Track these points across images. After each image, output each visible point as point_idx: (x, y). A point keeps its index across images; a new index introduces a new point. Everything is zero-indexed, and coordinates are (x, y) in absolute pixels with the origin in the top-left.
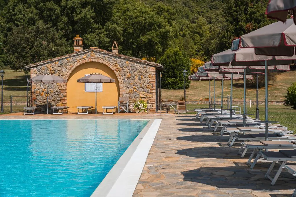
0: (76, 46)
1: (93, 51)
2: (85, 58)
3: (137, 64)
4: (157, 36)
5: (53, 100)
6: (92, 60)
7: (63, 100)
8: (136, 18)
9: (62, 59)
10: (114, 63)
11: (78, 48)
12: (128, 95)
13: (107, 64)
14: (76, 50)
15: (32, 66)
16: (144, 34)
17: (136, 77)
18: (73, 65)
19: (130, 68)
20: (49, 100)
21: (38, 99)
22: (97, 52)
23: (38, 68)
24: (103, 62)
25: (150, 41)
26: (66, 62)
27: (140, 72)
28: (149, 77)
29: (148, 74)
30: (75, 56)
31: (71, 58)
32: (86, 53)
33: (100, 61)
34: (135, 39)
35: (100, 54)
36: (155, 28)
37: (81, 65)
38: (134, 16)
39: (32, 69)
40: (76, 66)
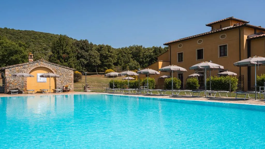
0: (30, 58)
1: (42, 61)
2: (37, 64)
3: (65, 69)
4: (20, 57)
5: (19, 87)
6: (42, 66)
7: (25, 86)
8: (8, 47)
9: (25, 65)
10: (53, 68)
11: (31, 59)
12: (60, 84)
13: (50, 68)
14: (30, 60)
15: (6, 68)
16: (13, 56)
17: (64, 75)
18: (31, 68)
19: (61, 70)
20: (17, 87)
21: (10, 86)
22: (44, 62)
23: (10, 69)
24: (48, 67)
25: (17, 59)
26: (27, 67)
27: (66, 73)
28: (71, 75)
29: (70, 74)
30: (32, 63)
31: (30, 65)
32: (38, 62)
33: (46, 67)
34: (8, 58)
35: (46, 63)
36: (19, 53)
37: (36, 68)
38: (7, 46)
39: (7, 69)
40: (33, 68)
